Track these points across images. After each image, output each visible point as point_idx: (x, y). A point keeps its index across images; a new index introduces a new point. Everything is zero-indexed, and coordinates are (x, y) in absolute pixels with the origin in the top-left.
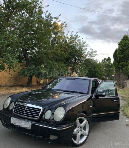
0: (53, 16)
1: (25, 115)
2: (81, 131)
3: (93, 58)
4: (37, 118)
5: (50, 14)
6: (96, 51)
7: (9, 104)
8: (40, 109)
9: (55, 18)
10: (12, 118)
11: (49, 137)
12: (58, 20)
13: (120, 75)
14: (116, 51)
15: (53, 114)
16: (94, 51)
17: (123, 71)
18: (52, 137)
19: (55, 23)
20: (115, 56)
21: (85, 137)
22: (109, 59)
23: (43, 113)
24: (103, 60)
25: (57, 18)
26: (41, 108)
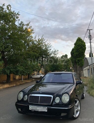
0: (25, 24)
1: (40, 103)
2: (76, 108)
3: (56, 55)
4: (50, 103)
5: (22, 22)
6: (58, 50)
8: (51, 97)
9: (26, 25)
10: (30, 106)
11: (60, 115)
12: (28, 27)
13: (76, 67)
14: (73, 50)
15: (61, 99)
16: (57, 50)
17: (79, 64)
18: (63, 114)
19: (26, 29)
20: (72, 53)
21: (79, 112)
22: (66, 56)
23: (54, 99)
24: (61, 57)
25: (28, 25)
26: (52, 96)
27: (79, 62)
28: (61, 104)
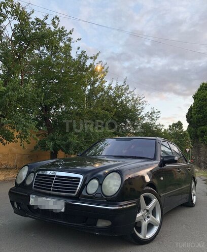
0: (89, 56)
1: (53, 190)
2: (148, 217)
3: (154, 121)
4: (74, 192)
5: (83, 52)
6: (159, 112)
7: (24, 178)
8: (80, 179)
9: (91, 58)
10: (31, 196)
12: (97, 61)
13: (199, 148)
14: (190, 110)
15: (101, 185)
16: (156, 111)
17: (204, 140)
19: (91, 66)
20: (189, 117)
21: (155, 229)
22: (179, 124)
23: (85, 185)
24: (170, 126)
25: (95, 58)
26: (81, 177)
27: (202, 136)
28: (100, 197)
